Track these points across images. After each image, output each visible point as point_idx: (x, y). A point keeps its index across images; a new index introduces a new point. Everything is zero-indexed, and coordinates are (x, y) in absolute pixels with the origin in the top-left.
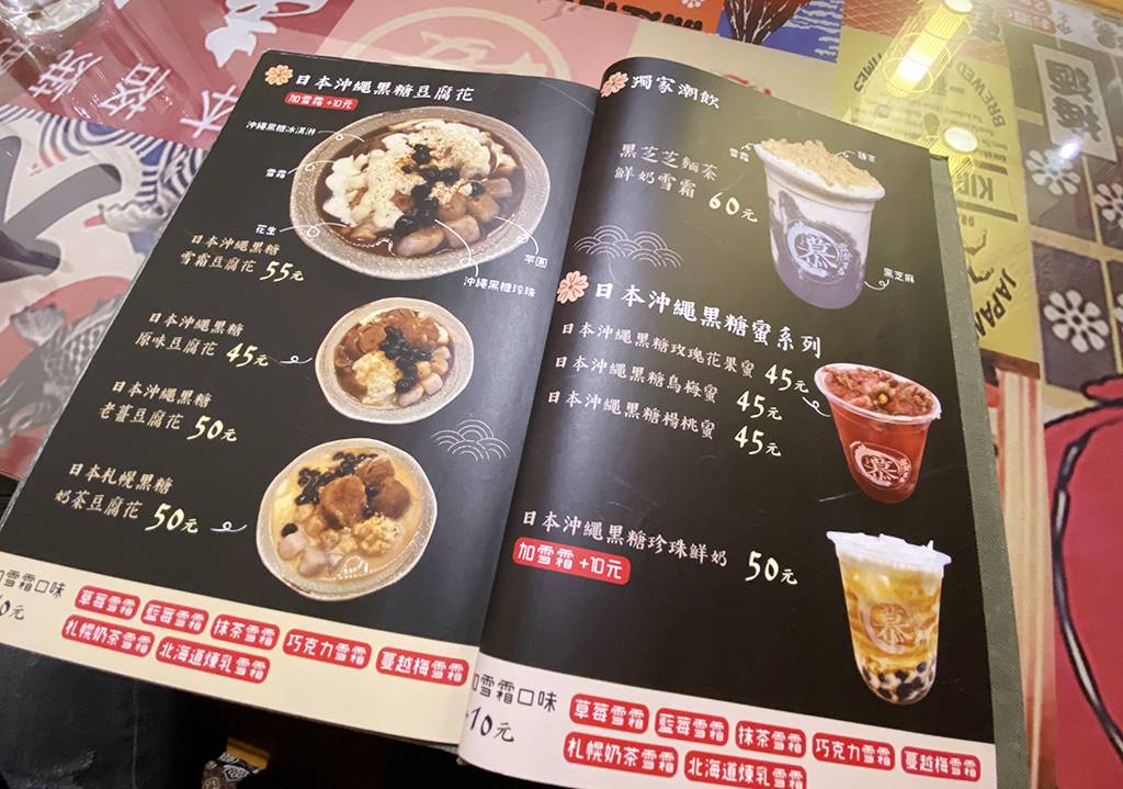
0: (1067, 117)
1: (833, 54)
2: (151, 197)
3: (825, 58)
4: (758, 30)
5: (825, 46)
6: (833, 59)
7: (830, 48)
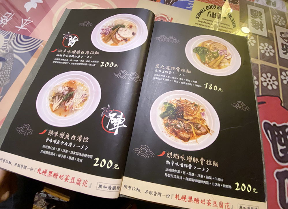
0: (254, 24)
1: (191, 8)
2: (5, 47)
3: (189, 9)
4: (171, 2)
5: (189, 6)
6: (191, 9)
7: (191, 6)
